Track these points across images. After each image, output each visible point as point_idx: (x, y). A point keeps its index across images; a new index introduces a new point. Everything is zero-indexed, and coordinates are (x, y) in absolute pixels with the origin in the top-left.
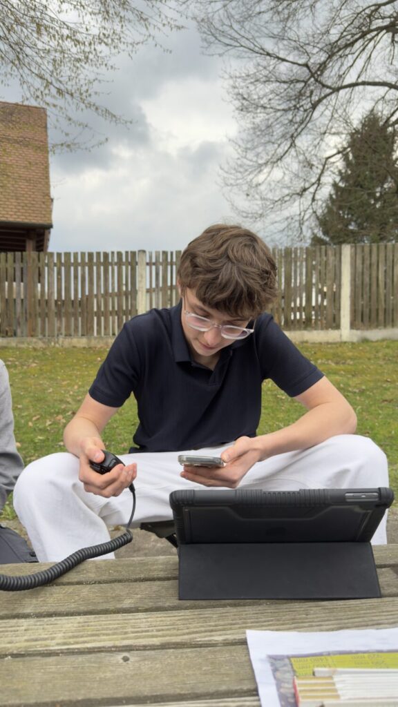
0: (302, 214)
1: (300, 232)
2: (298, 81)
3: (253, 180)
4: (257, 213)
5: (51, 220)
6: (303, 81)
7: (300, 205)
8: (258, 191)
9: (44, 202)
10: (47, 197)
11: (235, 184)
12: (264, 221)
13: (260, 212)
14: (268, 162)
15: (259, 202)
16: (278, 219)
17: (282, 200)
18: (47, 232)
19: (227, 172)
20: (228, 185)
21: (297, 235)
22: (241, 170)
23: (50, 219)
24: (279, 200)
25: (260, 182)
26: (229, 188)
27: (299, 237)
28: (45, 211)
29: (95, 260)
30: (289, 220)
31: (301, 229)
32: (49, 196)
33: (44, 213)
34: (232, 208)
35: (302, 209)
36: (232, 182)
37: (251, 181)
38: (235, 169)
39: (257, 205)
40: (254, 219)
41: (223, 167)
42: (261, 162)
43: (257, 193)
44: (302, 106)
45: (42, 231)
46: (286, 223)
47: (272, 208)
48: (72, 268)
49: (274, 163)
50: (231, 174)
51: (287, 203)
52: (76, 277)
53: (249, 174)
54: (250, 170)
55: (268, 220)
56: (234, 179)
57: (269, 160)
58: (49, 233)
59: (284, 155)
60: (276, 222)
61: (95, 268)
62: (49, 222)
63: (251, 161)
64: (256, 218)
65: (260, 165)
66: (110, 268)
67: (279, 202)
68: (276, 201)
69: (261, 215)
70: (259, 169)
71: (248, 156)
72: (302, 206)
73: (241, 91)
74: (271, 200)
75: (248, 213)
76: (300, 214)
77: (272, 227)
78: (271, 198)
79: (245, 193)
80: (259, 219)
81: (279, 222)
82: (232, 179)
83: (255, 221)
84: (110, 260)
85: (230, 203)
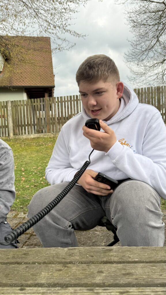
0: (163, 71)
1: (162, 80)
2: (160, 11)
3: (140, 58)
4: (142, 73)
5: (54, 84)
6: (162, 11)
7: (162, 68)
8: (143, 63)
9: (51, 77)
10: (52, 75)
11: (132, 61)
12: (145, 76)
13: (144, 72)
14: (146, 49)
15: (143, 68)
16: (152, 74)
17: (154, 66)
18: (53, 89)
19: (128, 56)
20: (129, 62)
21: (161, 81)
22: (134, 54)
23: (54, 83)
24: (153, 66)
25: (143, 59)
26: (129, 63)
27: (162, 82)
28: (52, 80)
29: (72, 99)
30: (157, 75)
31: (163, 78)
32: (53, 74)
33: (51, 81)
34: (131, 71)
35: (163, 69)
36: (130, 60)
37: (139, 59)
38: (131, 54)
39: (142, 69)
40: (141, 75)
41: (126, 54)
42: (143, 50)
43: (142, 64)
44: (162, 22)
45: (51, 89)
46: (156, 76)
47: (149, 70)
48: (63, 103)
49: (150, 49)
50: (130, 56)
51: (156, 67)
52: (65, 107)
53: (138, 56)
54: (138, 54)
55: (147, 75)
56: (131, 59)
57: (147, 48)
58: (54, 89)
59: (154, 45)
60: (151, 76)
61: (73, 102)
62: (53, 85)
63: (139, 50)
64: (142, 75)
65: (143, 51)
66: (79, 102)
67: (153, 67)
68: (151, 67)
69: (144, 74)
70: (142, 53)
71: (137, 48)
72: (163, 68)
73: (133, 19)
74: (149, 66)
75: (139, 73)
76: (162, 72)
77: (149, 78)
78: (149, 65)
79: (137, 64)
80: (143, 75)
81: (153, 76)
82: (130, 59)
83: (141, 76)
84: (79, 98)
85: (130, 69)
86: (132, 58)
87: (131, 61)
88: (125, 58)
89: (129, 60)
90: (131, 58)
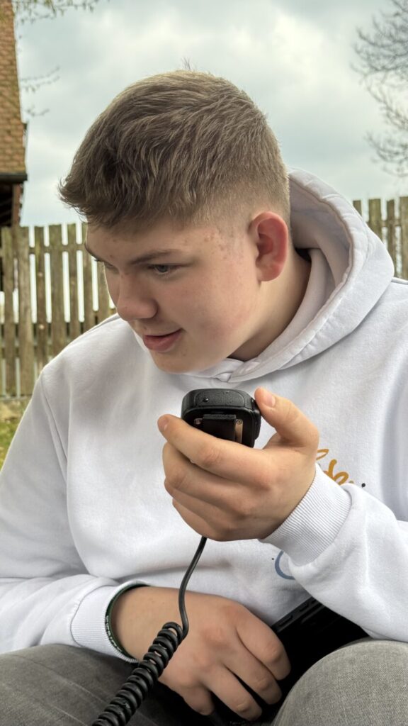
5: (24, 166)
9: (9, 132)
10: (14, 121)
11: (390, 66)
18: (16, 189)
19: (374, 44)
20: (377, 70)
23: (22, 162)
26: (380, 75)
28: (12, 148)
32: (19, 119)
33: (9, 151)
34: (388, 115)
36: (385, 62)
38: (391, 36)
41: (365, 33)
45: (7, 188)
50: (383, 46)
52: (73, 274)
56: (389, 56)
58: (22, 191)
62: (21, 169)
82: (385, 56)
85: (383, 105)
86: (392, 54)
87: (388, 70)
88: (358, 52)
89: (378, 64)
90: (386, 52)
